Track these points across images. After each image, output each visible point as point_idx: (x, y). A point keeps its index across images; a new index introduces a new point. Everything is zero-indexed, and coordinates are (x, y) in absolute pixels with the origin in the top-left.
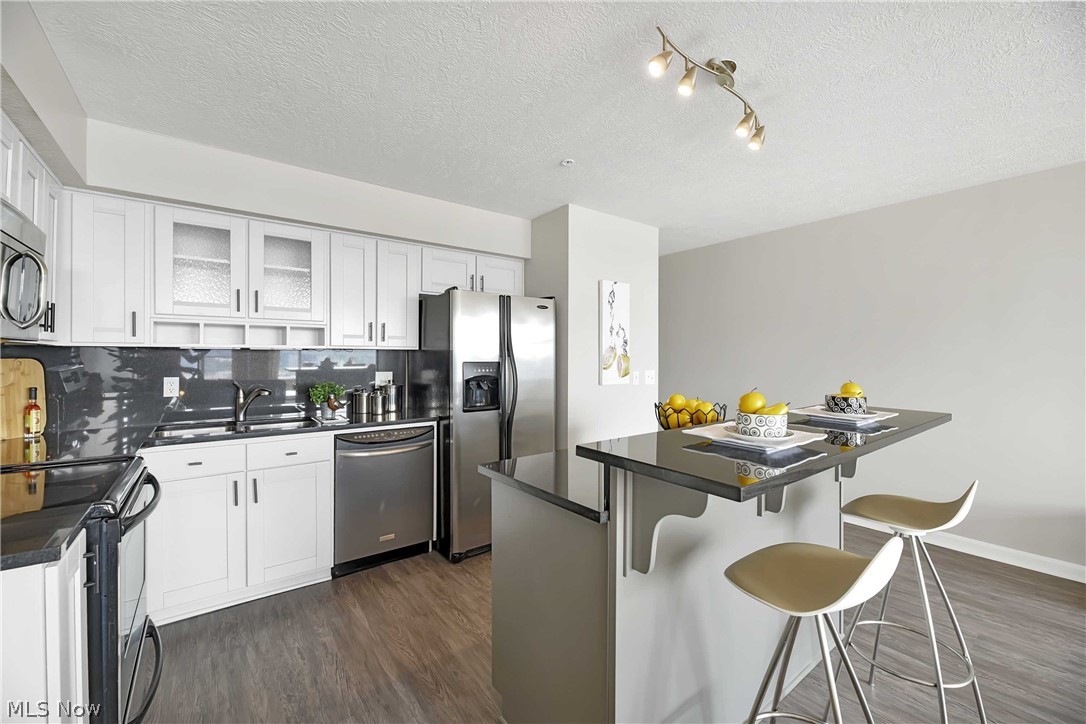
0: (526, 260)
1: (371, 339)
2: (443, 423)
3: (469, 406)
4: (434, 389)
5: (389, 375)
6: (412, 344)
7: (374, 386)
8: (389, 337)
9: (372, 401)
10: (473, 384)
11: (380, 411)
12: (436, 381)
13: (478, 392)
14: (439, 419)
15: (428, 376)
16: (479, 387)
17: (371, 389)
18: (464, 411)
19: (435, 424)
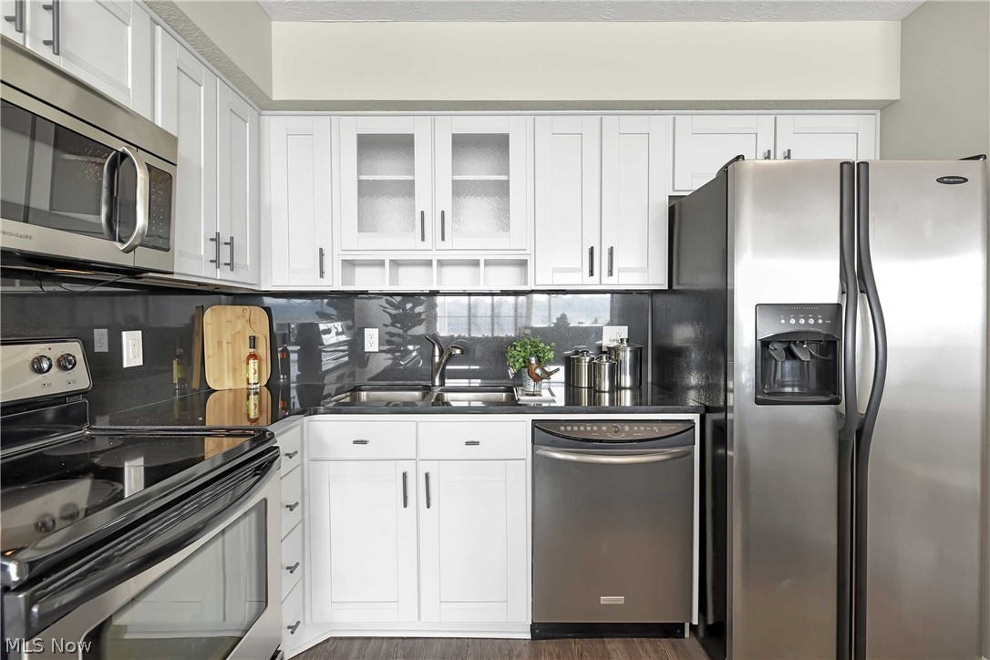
0: (884, 107)
1: (591, 273)
2: (710, 417)
3: (767, 393)
4: (695, 356)
5: (623, 331)
6: (658, 280)
7: (600, 347)
8: (621, 270)
9: (594, 369)
10: (777, 350)
11: (606, 385)
12: (699, 343)
13: (788, 365)
14: (705, 411)
15: (683, 334)
16: (790, 355)
17: (596, 351)
18: (758, 402)
19: (696, 417)
